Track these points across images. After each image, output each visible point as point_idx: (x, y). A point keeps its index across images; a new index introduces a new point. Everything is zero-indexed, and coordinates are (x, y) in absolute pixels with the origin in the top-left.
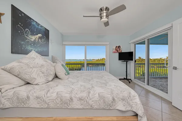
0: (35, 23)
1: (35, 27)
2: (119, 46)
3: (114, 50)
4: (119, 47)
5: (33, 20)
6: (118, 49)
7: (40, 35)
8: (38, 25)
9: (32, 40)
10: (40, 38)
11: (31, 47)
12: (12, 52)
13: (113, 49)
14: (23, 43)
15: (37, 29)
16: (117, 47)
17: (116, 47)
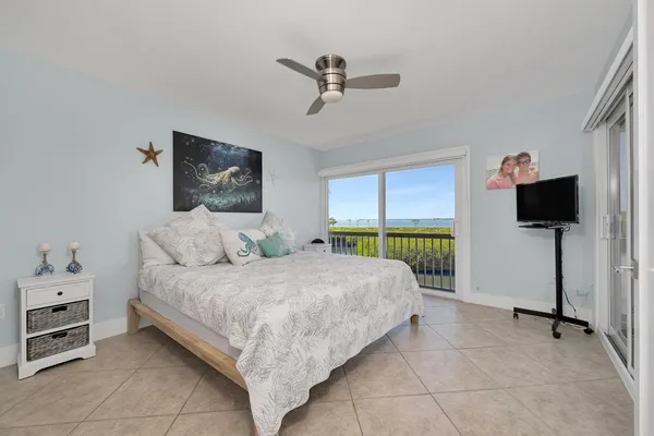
0: (219, 148)
1: (221, 155)
2: (525, 155)
3: (495, 177)
4: (523, 160)
5: (215, 142)
6: (517, 170)
7: (233, 169)
8: (229, 147)
9: (214, 183)
10: (234, 175)
11: (211, 197)
12: (175, 210)
13: (491, 172)
14: (193, 191)
15: (225, 159)
16: (512, 162)
17: (506, 160)
